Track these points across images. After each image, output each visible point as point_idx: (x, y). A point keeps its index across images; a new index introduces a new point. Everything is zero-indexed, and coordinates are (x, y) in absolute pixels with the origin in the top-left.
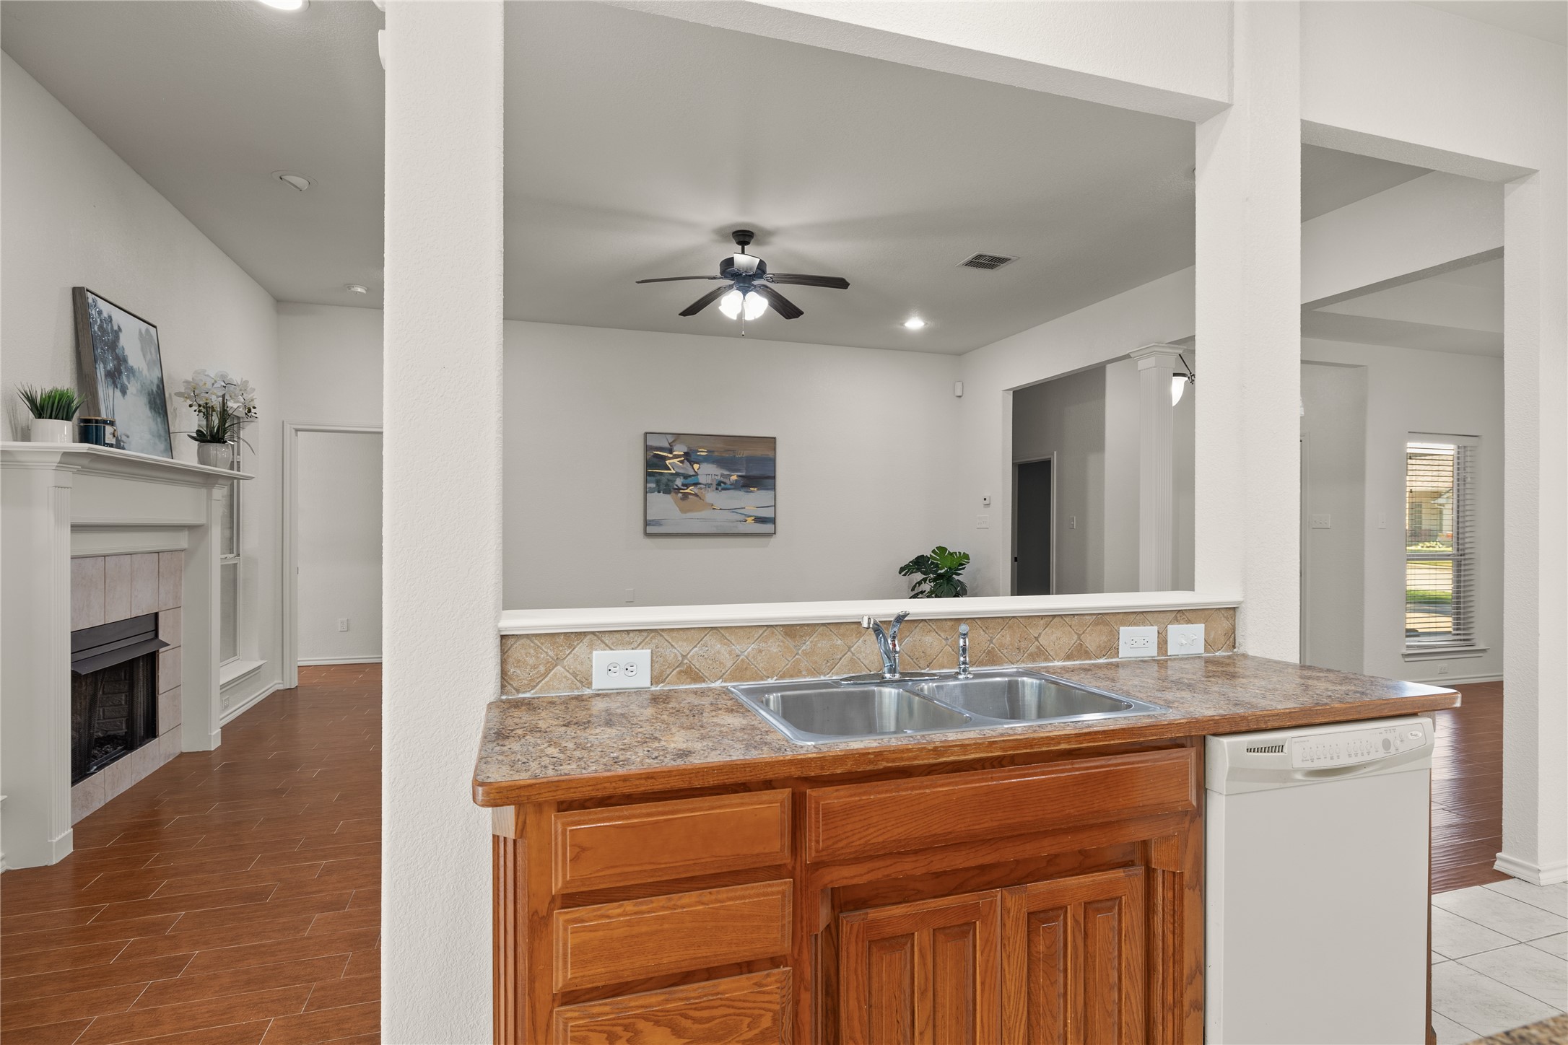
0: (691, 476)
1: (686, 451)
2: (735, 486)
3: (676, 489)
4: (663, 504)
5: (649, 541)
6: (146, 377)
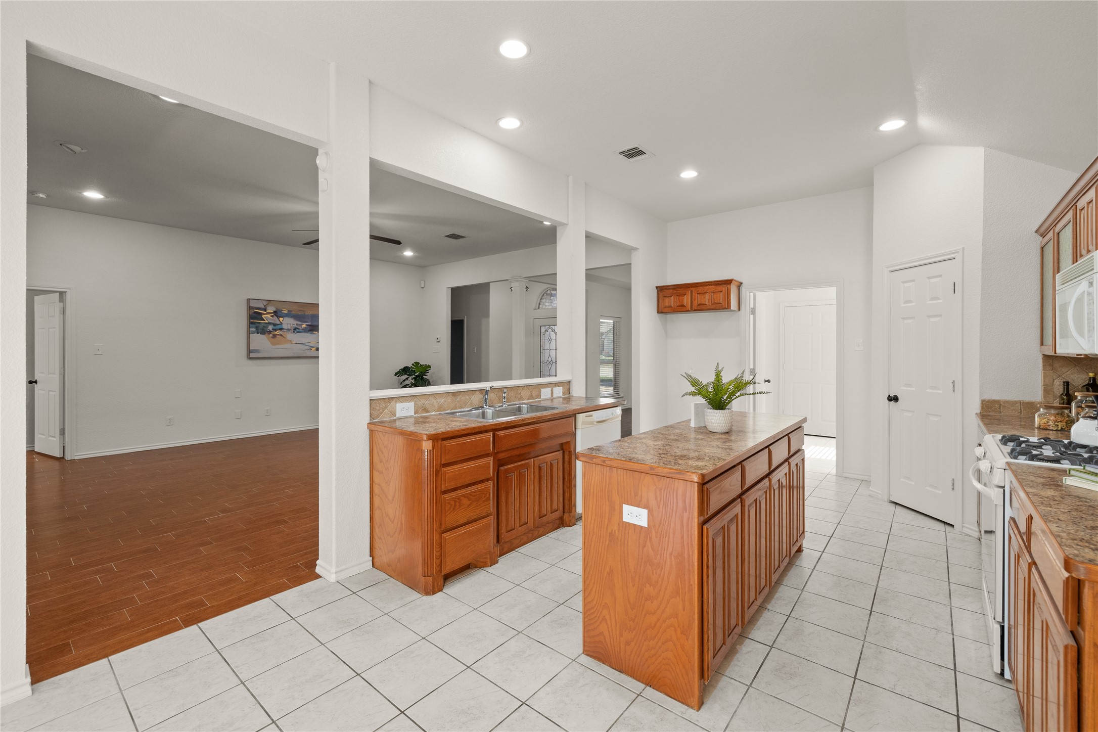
0: (278, 325)
1: (275, 310)
2: (305, 331)
3: (268, 332)
4: (260, 341)
5: (251, 362)
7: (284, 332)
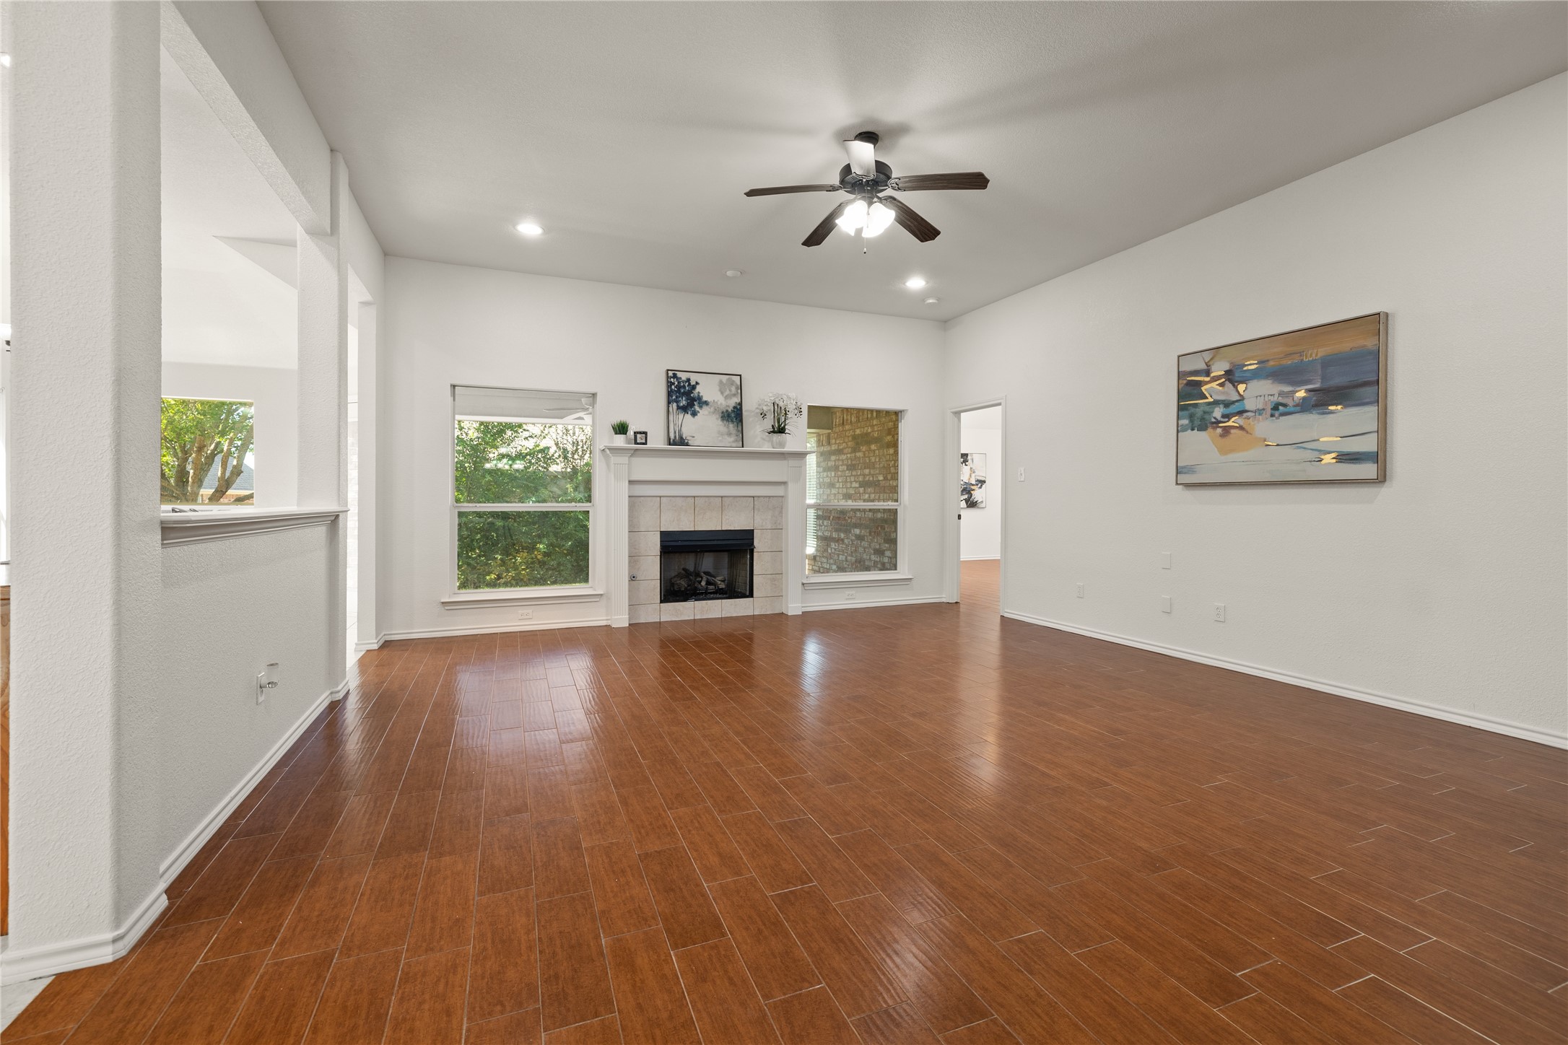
0: (1233, 402)
1: (1227, 368)
2: (1304, 407)
3: (1213, 423)
4: (1201, 443)
5: (1183, 494)
6: (721, 404)
7: (1248, 418)
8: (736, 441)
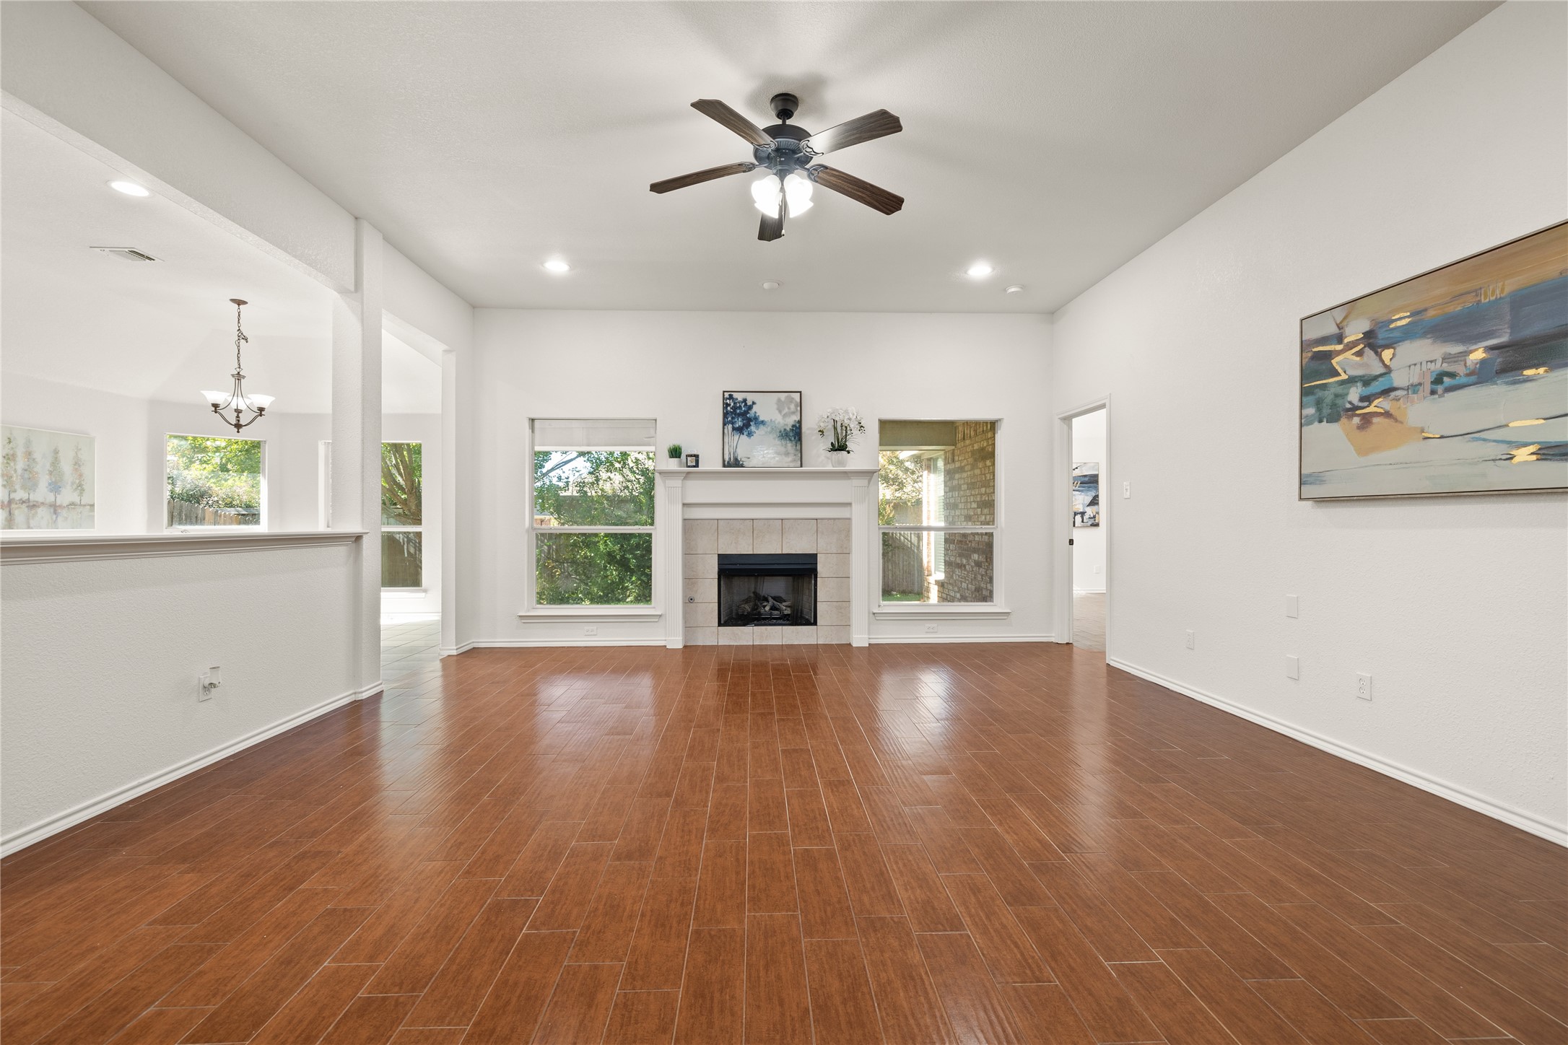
0: (1376, 378)
1: (1366, 326)
2: (1482, 375)
3: (1348, 410)
5: (1310, 513)
6: (779, 423)
7: (1397, 399)
8: (794, 460)
